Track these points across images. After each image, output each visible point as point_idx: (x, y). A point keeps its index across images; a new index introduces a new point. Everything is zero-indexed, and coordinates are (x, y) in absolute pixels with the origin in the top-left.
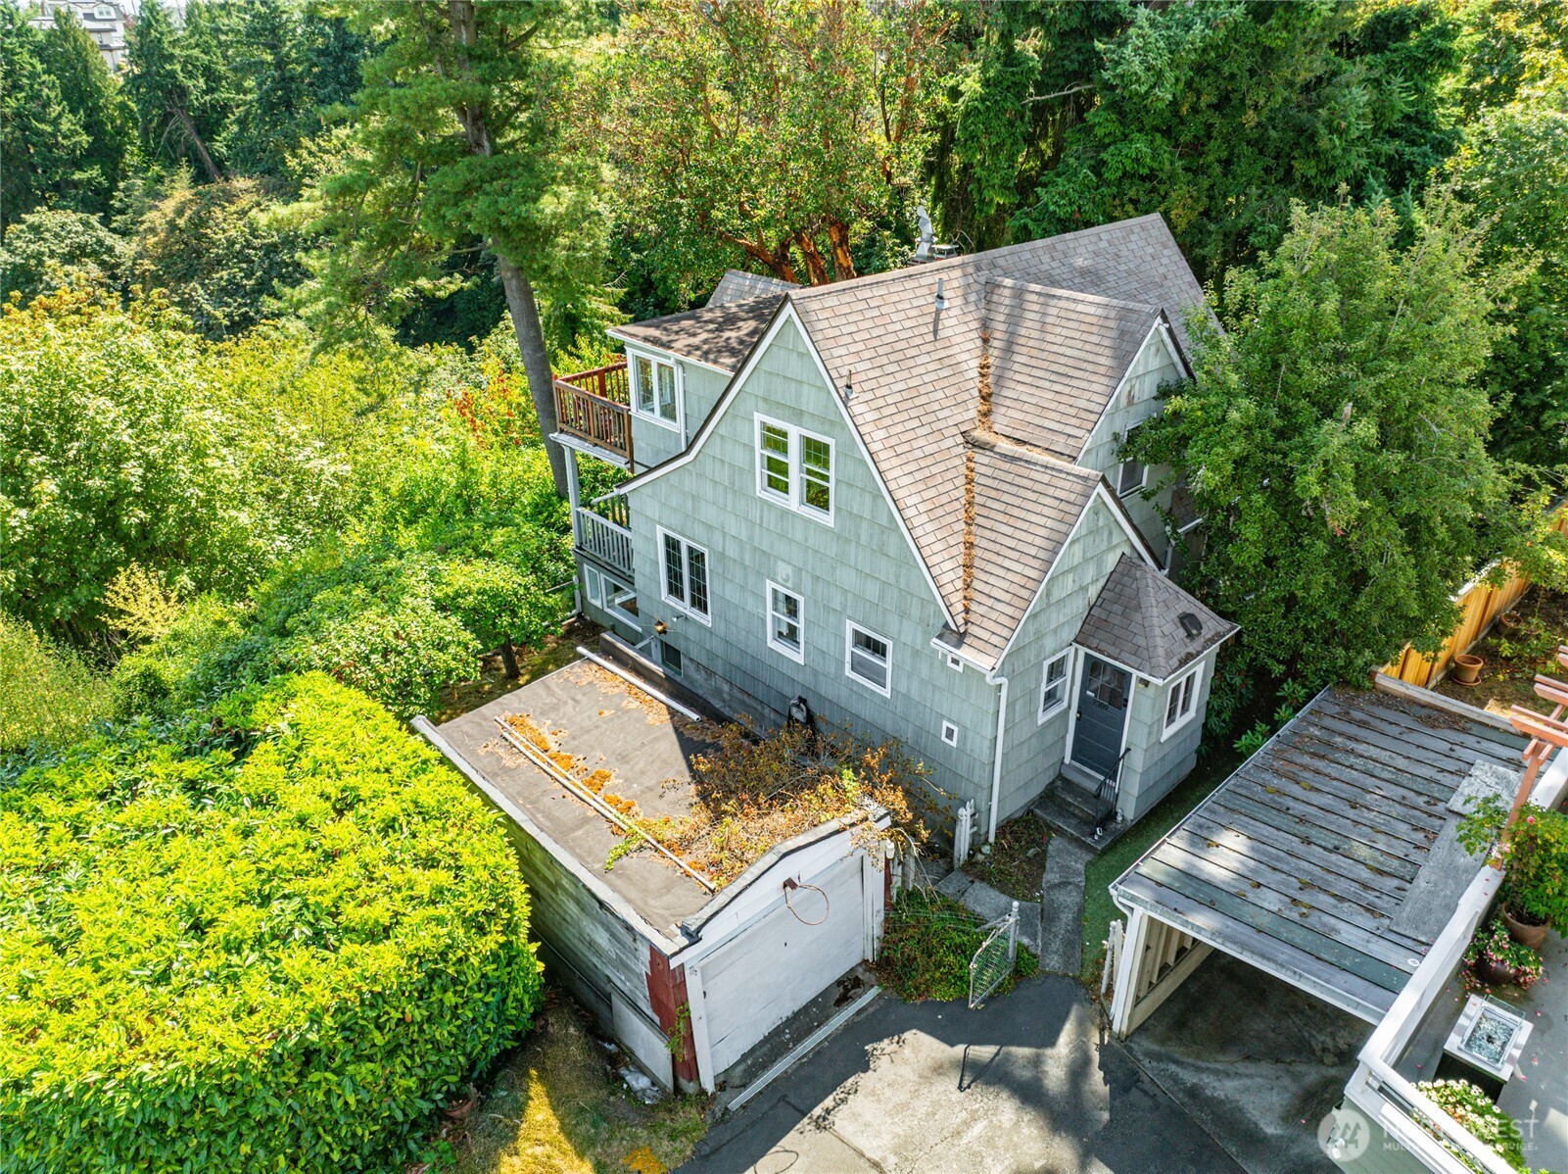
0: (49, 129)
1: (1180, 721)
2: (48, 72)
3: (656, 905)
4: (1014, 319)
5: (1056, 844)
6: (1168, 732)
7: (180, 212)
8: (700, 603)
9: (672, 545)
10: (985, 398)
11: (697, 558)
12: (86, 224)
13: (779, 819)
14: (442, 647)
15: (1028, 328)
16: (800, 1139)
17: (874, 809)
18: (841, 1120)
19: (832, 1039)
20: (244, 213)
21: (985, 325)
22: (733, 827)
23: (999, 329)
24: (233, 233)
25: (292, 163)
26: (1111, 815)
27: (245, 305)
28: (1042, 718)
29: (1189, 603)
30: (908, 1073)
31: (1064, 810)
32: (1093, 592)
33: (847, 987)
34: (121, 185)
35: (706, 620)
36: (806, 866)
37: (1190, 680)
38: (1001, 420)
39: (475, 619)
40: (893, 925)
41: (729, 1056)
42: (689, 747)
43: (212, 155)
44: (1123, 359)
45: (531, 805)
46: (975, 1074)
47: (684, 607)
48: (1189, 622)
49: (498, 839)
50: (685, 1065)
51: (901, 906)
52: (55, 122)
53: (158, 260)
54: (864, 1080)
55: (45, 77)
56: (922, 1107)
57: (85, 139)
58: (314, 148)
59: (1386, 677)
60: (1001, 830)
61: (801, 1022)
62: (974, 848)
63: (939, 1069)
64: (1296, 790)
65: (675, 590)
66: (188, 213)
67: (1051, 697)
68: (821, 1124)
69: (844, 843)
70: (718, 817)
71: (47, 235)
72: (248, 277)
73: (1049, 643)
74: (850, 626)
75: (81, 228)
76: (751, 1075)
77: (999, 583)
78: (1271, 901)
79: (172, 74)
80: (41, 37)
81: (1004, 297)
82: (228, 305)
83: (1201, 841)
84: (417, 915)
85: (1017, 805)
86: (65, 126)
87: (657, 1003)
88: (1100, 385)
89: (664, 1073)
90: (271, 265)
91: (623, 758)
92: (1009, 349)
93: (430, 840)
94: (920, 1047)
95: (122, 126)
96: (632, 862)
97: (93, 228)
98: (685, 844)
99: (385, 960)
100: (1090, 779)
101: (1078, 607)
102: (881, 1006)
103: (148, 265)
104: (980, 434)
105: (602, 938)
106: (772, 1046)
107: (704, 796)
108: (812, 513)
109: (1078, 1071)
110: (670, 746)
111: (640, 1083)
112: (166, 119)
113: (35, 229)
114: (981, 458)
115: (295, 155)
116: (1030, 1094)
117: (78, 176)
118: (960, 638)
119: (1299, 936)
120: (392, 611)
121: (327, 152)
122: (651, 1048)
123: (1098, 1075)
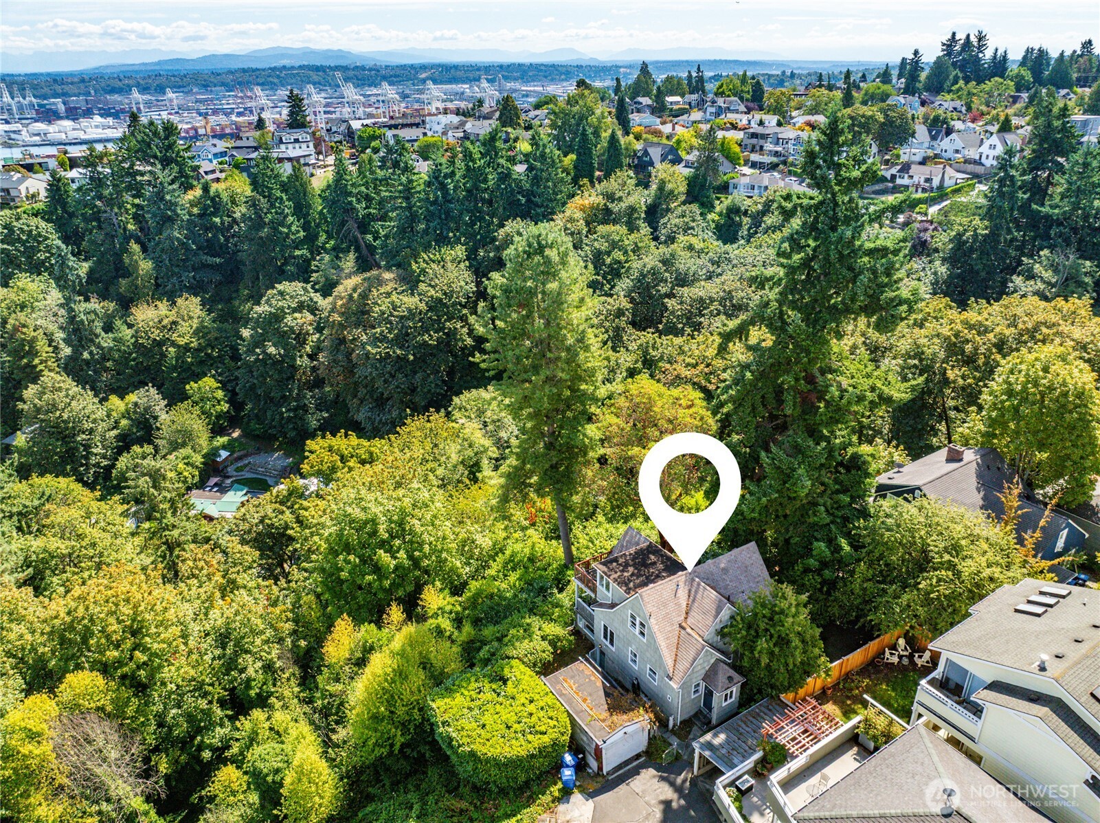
0: (285, 230)
1: (729, 701)
2: (289, 200)
3: (597, 734)
4: (696, 592)
5: (695, 728)
6: (724, 704)
7: (354, 290)
8: (612, 643)
9: (606, 628)
10: (687, 613)
11: (612, 634)
12: (305, 289)
13: (625, 717)
14: (544, 652)
15: (699, 596)
16: (623, 787)
17: (646, 717)
18: (631, 784)
19: (633, 768)
20: (388, 294)
21: (690, 591)
22: (615, 717)
23: (693, 593)
24: (383, 308)
25: (414, 266)
26: (710, 722)
27: (388, 348)
28: (693, 697)
29: (732, 673)
30: (648, 777)
31: (699, 719)
32: (707, 668)
33: (638, 756)
34: (318, 258)
35: (613, 649)
36: (629, 730)
37: (732, 692)
38: (690, 620)
39: (553, 643)
40: (650, 743)
41: (610, 768)
42: (607, 695)
43: (365, 242)
44: (718, 613)
45: (570, 705)
46: (662, 779)
47: (608, 643)
48: (730, 678)
49: (565, 715)
50: (600, 768)
51: (652, 739)
52: (289, 227)
53: (342, 314)
54: (638, 777)
55: (287, 203)
56: (649, 784)
57: (302, 234)
58: (427, 258)
59: (782, 696)
60: (681, 723)
61: (626, 763)
62: (674, 726)
63: (654, 777)
64: (743, 726)
65: (605, 637)
66: (359, 291)
67: (696, 692)
68: (627, 784)
69: (638, 725)
70: (611, 715)
71: (287, 297)
72: (390, 332)
73: (694, 680)
74: (648, 666)
75: (302, 293)
76: (614, 773)
77: (683, 665)
78: (724, 751)
79: (350, 203)
80: (285, 179)
81: (695, 584)
82: (380, 347)
83: (715, 735)
84: (551, 731)
85: (686, 717)
86: (294, 228)
87: (596, 754)
88: (711, 619)
89: (596, 769)
90: (402, 327)
91: (590, 695)
92: (694, 601)
93: (551, 713)
94: (652, 771)
95: (319, 223)
96: (593, 723)
97: (308, 292)
98: (603, 721)
99: (546, 739)
100: (705, 711)
101: (703, 672)
102: (645, 762)
103: (337, 317)
104: (684, 624)
105: (585, 739)
106: (619, 767)
107: (609, 709)
108: (640, 637)
109: (684, 781)
110: (602, 693)
111: (590, 771)
112: (343, 223)
113: (281, 293)
114: (683, 632)
115: (416, 263)
116: (672, 784)
117: (297, 253)
118: (671, 679)
119: (726, 759)
120: (531, 641)
121: (434, 262)
122: (594, 764)
123: (688, 783)
